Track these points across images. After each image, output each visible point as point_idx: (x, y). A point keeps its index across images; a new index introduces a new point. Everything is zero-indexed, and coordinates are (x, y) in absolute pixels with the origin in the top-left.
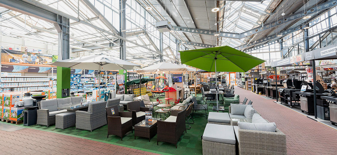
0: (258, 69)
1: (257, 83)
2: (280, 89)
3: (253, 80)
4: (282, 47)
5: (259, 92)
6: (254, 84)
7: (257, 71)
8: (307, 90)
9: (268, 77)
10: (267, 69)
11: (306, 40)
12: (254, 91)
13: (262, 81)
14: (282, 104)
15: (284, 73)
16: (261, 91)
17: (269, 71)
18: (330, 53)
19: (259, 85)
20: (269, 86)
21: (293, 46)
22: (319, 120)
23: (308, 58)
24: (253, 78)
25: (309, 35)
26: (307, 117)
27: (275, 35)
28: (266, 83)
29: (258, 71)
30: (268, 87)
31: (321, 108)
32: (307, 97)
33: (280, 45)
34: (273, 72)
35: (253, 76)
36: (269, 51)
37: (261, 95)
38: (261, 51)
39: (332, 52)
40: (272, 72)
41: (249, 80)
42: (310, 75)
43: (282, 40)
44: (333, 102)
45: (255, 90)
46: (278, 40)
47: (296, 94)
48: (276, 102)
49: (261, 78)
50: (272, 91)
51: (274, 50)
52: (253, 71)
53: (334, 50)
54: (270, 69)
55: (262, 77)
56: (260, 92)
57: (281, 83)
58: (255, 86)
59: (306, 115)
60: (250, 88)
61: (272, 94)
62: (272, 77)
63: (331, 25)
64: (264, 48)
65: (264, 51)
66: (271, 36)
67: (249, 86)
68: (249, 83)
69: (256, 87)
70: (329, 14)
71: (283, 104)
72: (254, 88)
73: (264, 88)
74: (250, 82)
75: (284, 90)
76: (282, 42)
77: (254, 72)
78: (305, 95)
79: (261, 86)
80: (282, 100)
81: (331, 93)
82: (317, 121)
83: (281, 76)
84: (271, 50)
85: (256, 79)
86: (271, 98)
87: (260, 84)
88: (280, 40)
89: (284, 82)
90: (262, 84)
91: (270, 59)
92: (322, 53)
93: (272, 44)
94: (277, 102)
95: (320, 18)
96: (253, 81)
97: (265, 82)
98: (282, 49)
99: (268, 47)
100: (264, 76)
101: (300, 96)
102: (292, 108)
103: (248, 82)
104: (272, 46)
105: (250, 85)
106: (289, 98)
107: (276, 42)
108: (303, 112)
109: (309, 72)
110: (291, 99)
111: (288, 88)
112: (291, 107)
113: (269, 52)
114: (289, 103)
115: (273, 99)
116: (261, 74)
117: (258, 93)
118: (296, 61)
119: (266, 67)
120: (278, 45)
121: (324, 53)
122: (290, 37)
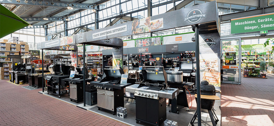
0: (20, 52)
1: (17, 69)
2: (47, 77)
3: (12, 65)
4: (47, 33)
5: (20, 81)
6: (12, 71)
7: (18, 54)
8: (76, 76)
9: (33, 62)
10: (31, 52)
11: (66, 31)
12: (12, 80)
13: (24, 66)
14: (48, 94)
15: (48, 58)
16: (23, 79)
17: (34, 55)
18: (102, 36)
19: (19, 73)
20: (33, 72)
21: (56, 34)
22: (88, 107)
23: (79, 40)
24: (11, 63)
25: (68, 27)
26: (77, 106)
27: (41, 18)
28: (30, 70)
29: (20, 54)
30: (31, 75)
31: (88, 94)
32: (77, 83)
33: (45, 30)
34: (38, 56)
35: (12, 60)
36: (35, 34)
37: (23, 84)
38: (25, 32)
39: (103, 36)
40: (36, 56)
41: (6, 66)
42: (74, 60)
43: (47, 26)
44: (101, 88)
45: (14, 79)
46: (43, 25)
47: (66, 81)
48: (41, 92)
49: (23, 62)
50: (37, 79)
51: (39, 34)
52: (13, 53)
53: (105, 33)
54: (35, 54)
55: (25, 61)
56: (22, 81)
57: (47, 68)
58: (14, 74)
59: (75, 105)
60: (7, 76)
61: (36, 82)
62: (36, 62)
63: (82, 23)
64: (28, 30)
65: (28, 33)
66: (37, 18)
67: (6, 74)
68: (6, 70)
69: (16, 75)
70: (81, 15)
71: (50, 93)
72: (12, 76)
73: (27, 75)
74: (7, 68)
75: (52, 77)
76: (47, 29)
77: (14, 55)
78: (75, 82)
79: (22, 73)
80: (49, 90)
81: (91, 76)
82: (86, 110)
83: (45, 61)
84: (36, 34)
85: (16, 64)
86: (35, 87)
87: (22, 70)
88: (45, 26)
89: (50, 68)
90: (25, 70)
91: (35, 43)
92: (94, 35)
93: (37, 28)
94: (43, 92)
95: (75, 16)
96: (12, 67)
97: (28, 67)
98: (47, 35)
99: (33, 30)
100: (27, 61)
101: (69, 84)
102: (60, 98)
103: (4, 68)
104: (37, 30)
105: (7, 72)
106: (57, 87)
107: (42, 26)
108: (72, 100)
109: (73, 57)
110: (59, 87)
111: (56, 74)
112: (59, 96)
113: (34, 36)
114: (57, 92)
115: (38, 88)
116: (24, 57)
117: (18, 83)
118: (67, 43)
119: (31, 50)
120: (43, 30)
121: (95, 36)
122: (54, 26)
